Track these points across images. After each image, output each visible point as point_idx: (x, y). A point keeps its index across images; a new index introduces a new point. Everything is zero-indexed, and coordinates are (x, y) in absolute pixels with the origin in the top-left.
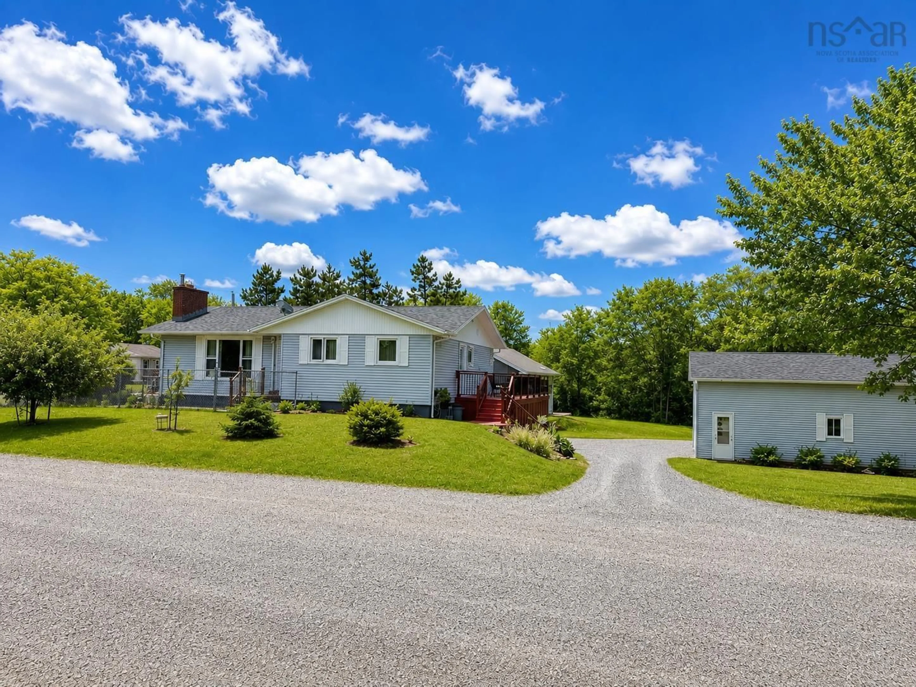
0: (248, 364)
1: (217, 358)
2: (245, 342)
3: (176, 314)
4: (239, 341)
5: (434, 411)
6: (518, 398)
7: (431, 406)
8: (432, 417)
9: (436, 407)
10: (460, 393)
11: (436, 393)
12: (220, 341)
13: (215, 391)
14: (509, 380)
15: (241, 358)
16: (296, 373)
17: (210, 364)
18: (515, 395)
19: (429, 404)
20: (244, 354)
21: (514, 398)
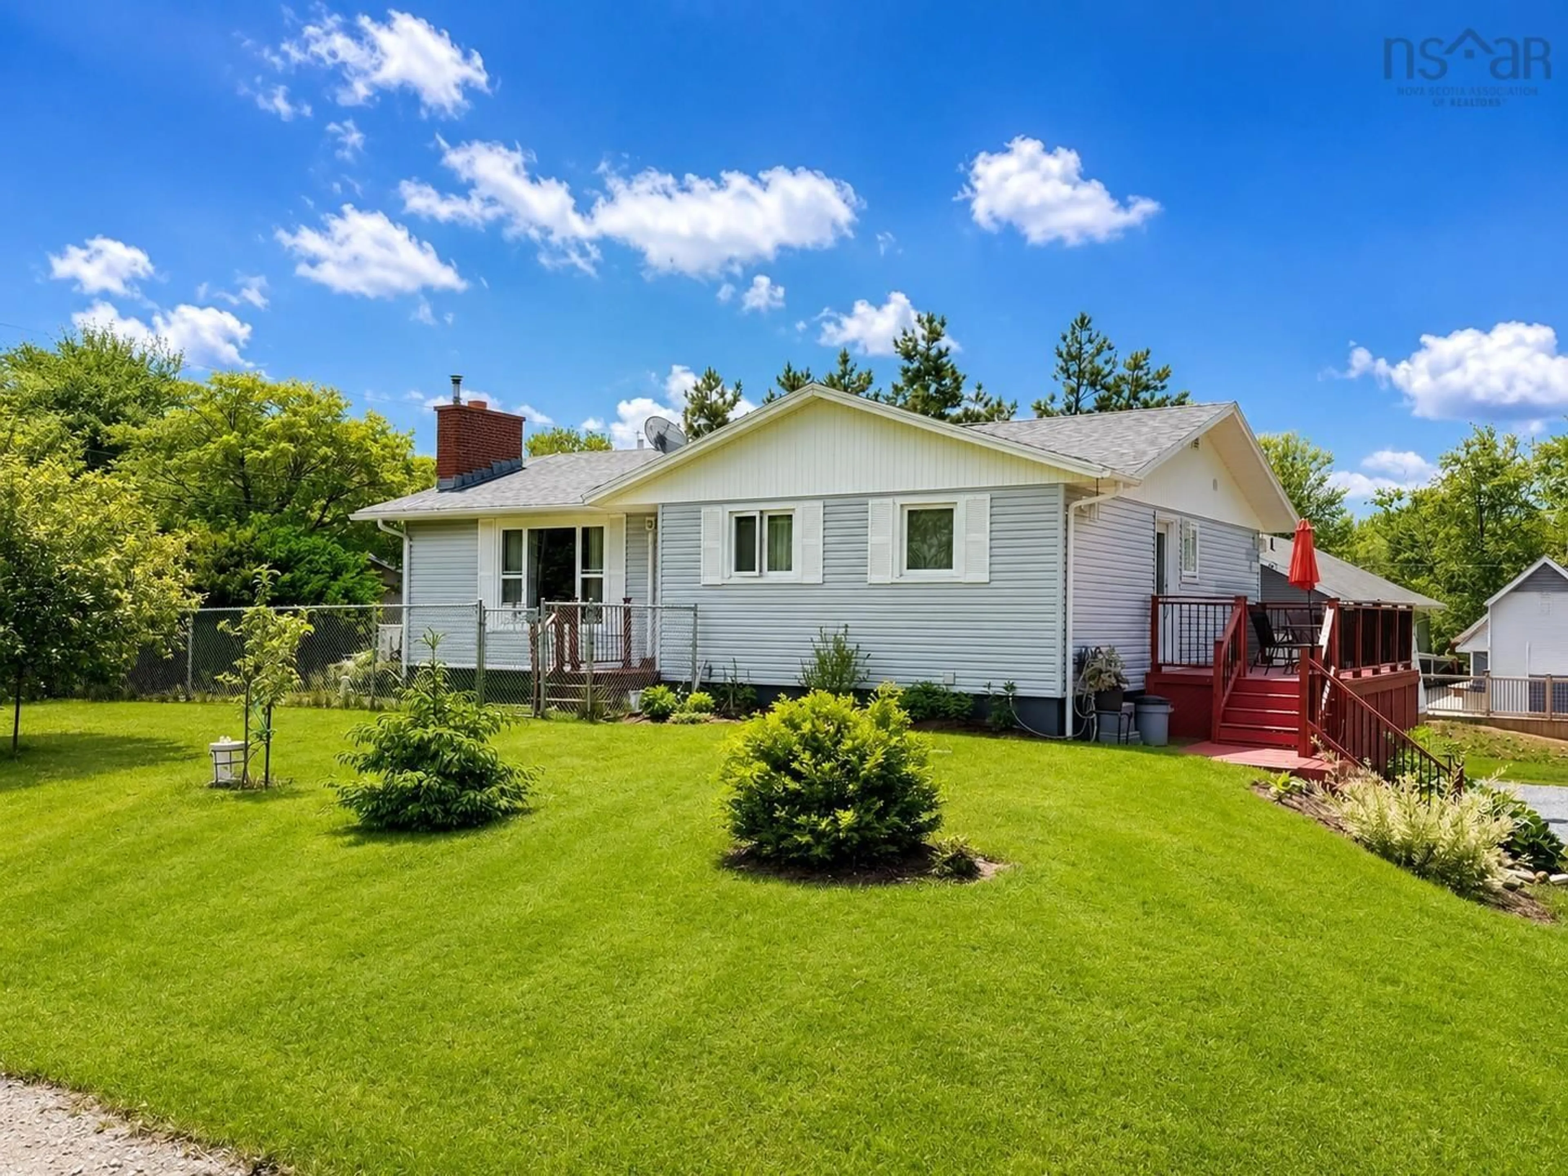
0: (593, 588)
1: (524, 577)
2: (586, 531)
3: (442, 470)
4: (574, 530)
5: (1075, 716)
6: (1347, 675)
7: (1062, 702)
8: (1069, 731)
9: (1079, 701)
10: (1160, 660)
11: (1081, 662)
12: (531, 532)
13: (481, 660)
14: (1320, 620)
15: (579, 577)
16: (695, 609)
17: (510, 592)
18: (1342, 667)
19: (1057, 694)
20: (586, 565)
21: (1337, 675)
